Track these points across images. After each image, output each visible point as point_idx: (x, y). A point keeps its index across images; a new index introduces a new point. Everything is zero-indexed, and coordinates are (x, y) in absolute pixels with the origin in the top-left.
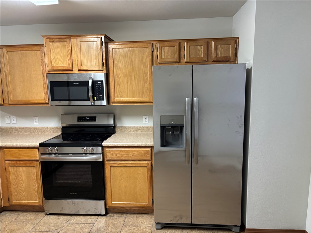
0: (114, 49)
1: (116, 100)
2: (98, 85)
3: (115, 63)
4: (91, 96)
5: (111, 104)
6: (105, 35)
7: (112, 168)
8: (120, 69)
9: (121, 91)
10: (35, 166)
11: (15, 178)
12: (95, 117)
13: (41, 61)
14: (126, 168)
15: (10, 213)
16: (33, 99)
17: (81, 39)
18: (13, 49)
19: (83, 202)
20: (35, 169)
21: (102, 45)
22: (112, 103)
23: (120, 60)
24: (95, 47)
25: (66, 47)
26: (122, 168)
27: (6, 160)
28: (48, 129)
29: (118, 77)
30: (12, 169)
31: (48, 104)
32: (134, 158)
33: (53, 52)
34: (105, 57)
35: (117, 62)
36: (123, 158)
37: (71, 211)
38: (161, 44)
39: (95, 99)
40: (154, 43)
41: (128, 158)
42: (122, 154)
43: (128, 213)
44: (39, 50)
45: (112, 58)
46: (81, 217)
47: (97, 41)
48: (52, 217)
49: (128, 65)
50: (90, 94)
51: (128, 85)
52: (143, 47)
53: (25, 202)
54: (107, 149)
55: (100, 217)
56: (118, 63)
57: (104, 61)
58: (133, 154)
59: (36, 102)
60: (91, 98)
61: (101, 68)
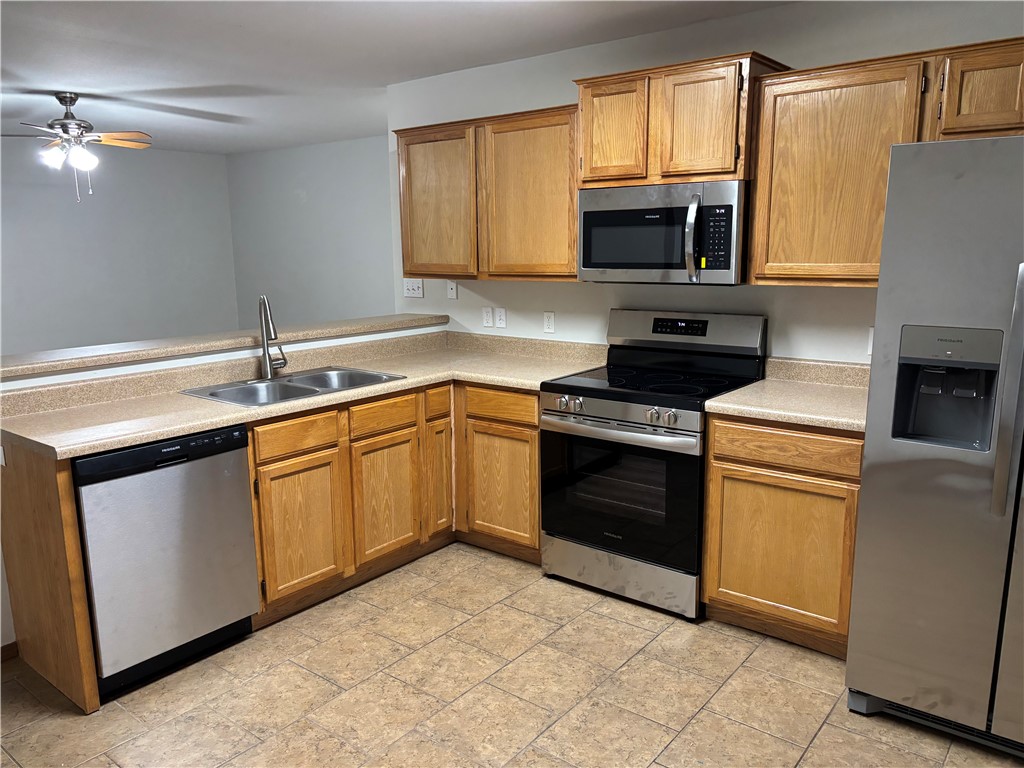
0: (779, 99)
1: (771, 268)
2: (714, 221)
3: (780, 144)
4: (689, 254)
5: (754, 282)
6: (754, 53)
7: (728, 484)
8: (794, 164)
9: (789, 241)
10: (527, 442)
11: (485, 463)
12: (705, 323)
13: (567, 152)
14: (772, 491)
15: (468, 549)
16: (543, 262)
17: (677, 77)
18: (506, 125)
19: (636, 566)
20: (526, 448)
21: (740, 89)
22: (757, 278)
23: (797, 132)
24: (716, 98)
25: (635, 105)
26: (762, 492)
27: (469, 416)
28: (575, 348)
29: (785, 192)
30: (479, 441)
31: (575, 276)
32: (801, 463)
33: (599, 127)
34: (744, 129)
35: (786, 142)
36: (767, 459)
37: (605, 584)
38: (958, 63)
39: (703, 265)
40: (931, 60)
41: (781, 461)
42: (764, 444)
43: (768, 636)
44: (566, 124)
45: (771, 130)
46: (629, 605)
47: (724, 78)
48: (557, 584)
49: (823, 150)
50: (689, 248)
51: (814, 219)
52: (886, 81)
53: (502, 529)
54: (717, 422)
55: (679, 623)
56: (789, 145)
57: (742, 143)
58: (800, 450)
59: (549, 271)
60: (690, 262)
61: (729, 164)
